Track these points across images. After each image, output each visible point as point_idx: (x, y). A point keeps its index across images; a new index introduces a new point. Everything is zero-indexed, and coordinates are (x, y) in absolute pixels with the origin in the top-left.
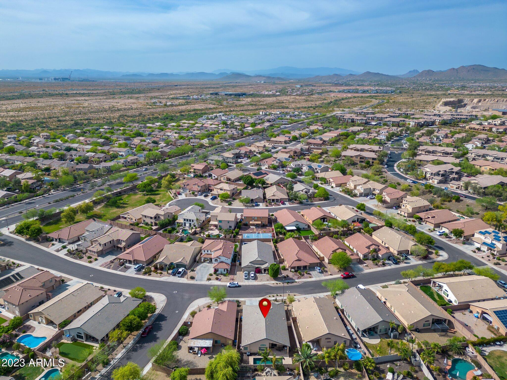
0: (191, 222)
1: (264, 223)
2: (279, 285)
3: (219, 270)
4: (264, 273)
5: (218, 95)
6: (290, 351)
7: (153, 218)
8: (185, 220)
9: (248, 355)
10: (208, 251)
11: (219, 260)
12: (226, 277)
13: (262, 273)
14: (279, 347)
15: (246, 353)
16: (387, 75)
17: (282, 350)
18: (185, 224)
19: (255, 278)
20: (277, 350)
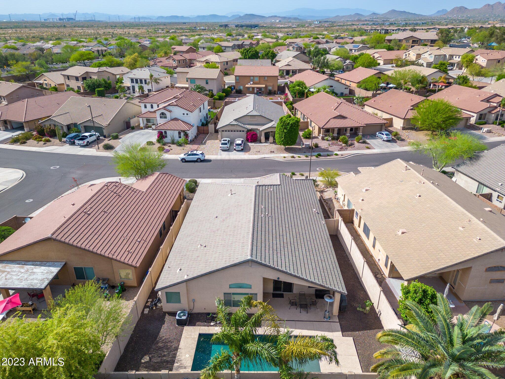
0: (143, 85)
1: (270, 88)
2: (297, 158)
3: (168, 132)
4: (266, 142)
5: (228, 26)
6: (342, 309)
7: (80, 79)
8: (132, 80)
9: (182, 323)
10: (152, 107)
11: (168, 114)
12: (181, 148)
13: (260, 142)
14: (302, 295)
15: (173, 314)
16: (415, 14)
17: (314, 304)
18: (133, 87)
19: (245, 149)
20: (293, 304)
